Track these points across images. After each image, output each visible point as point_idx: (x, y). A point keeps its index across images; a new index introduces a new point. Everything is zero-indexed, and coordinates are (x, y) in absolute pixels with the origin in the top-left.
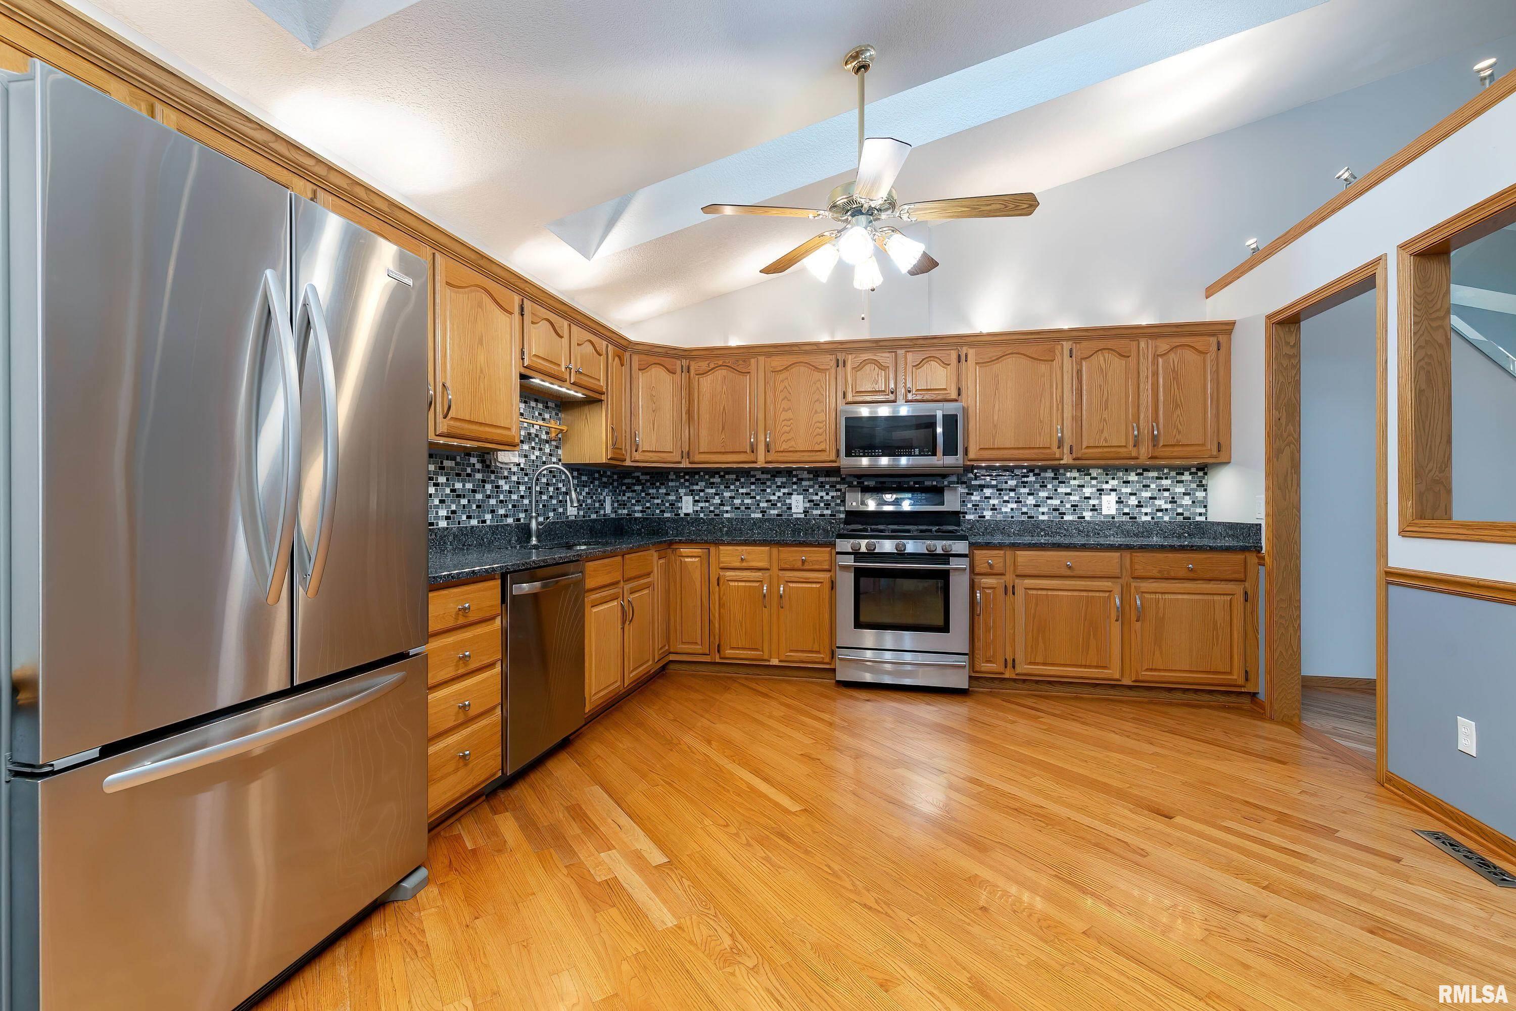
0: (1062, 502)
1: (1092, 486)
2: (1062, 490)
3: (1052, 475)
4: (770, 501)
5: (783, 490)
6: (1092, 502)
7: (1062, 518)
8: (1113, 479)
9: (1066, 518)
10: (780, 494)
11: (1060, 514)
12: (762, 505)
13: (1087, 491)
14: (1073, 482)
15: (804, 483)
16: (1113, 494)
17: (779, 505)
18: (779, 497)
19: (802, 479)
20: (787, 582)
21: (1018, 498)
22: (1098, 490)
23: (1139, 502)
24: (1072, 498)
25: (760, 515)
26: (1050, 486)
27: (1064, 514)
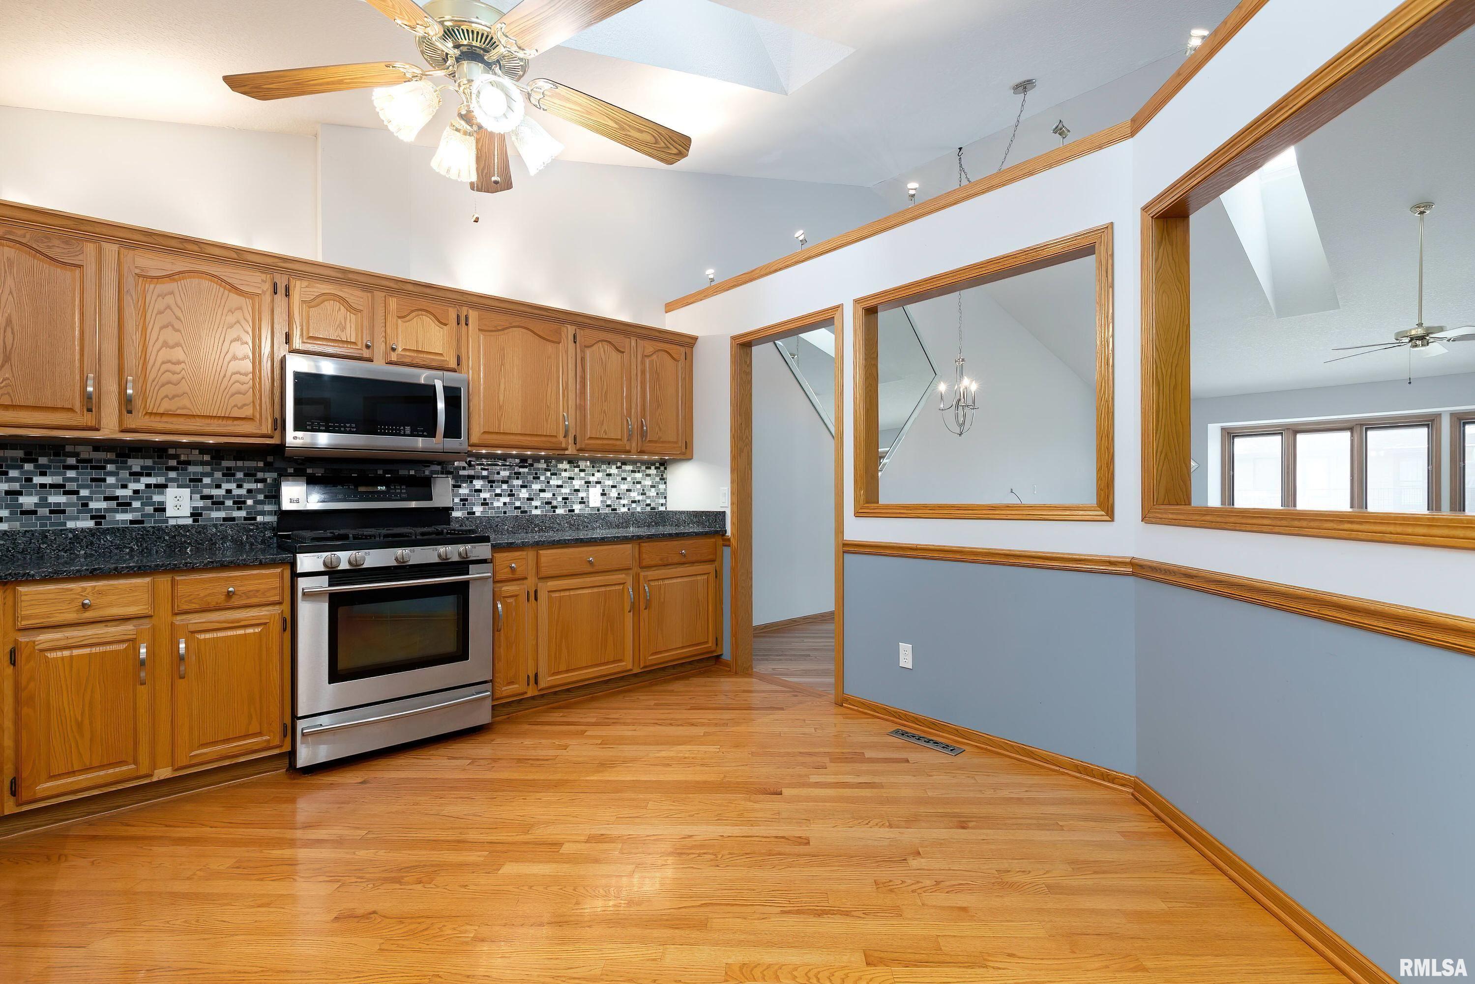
0: (554, 495)
1: (581, 478)
2: (554, 482)
3: (545, 466)
4: (116, 498)
5: (145, 480)
6: (581, 494)
7: (554, 511)
8: (598, 471)
9: (559, 511)
10: (140, 486)
11: (553, 507)
12: (93, 505)
13: (577, 484)
14: (564, 474)
15: (191, 469)
16: (598, 486)
17: (136, 504)
18: (136, 492)
19: (188, 463)
20: (193, 632)
21: (511, 491)
22: (586, 482)
23: (619, 494)
24: (563, 490)
25: (91, 524)
26: (542, 478)
27: (556, 507)
